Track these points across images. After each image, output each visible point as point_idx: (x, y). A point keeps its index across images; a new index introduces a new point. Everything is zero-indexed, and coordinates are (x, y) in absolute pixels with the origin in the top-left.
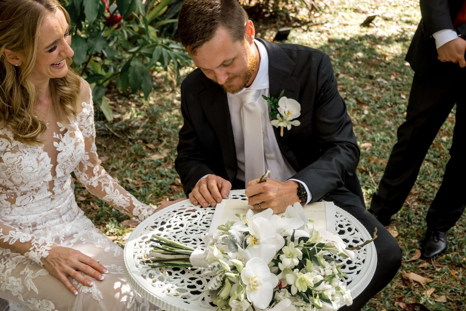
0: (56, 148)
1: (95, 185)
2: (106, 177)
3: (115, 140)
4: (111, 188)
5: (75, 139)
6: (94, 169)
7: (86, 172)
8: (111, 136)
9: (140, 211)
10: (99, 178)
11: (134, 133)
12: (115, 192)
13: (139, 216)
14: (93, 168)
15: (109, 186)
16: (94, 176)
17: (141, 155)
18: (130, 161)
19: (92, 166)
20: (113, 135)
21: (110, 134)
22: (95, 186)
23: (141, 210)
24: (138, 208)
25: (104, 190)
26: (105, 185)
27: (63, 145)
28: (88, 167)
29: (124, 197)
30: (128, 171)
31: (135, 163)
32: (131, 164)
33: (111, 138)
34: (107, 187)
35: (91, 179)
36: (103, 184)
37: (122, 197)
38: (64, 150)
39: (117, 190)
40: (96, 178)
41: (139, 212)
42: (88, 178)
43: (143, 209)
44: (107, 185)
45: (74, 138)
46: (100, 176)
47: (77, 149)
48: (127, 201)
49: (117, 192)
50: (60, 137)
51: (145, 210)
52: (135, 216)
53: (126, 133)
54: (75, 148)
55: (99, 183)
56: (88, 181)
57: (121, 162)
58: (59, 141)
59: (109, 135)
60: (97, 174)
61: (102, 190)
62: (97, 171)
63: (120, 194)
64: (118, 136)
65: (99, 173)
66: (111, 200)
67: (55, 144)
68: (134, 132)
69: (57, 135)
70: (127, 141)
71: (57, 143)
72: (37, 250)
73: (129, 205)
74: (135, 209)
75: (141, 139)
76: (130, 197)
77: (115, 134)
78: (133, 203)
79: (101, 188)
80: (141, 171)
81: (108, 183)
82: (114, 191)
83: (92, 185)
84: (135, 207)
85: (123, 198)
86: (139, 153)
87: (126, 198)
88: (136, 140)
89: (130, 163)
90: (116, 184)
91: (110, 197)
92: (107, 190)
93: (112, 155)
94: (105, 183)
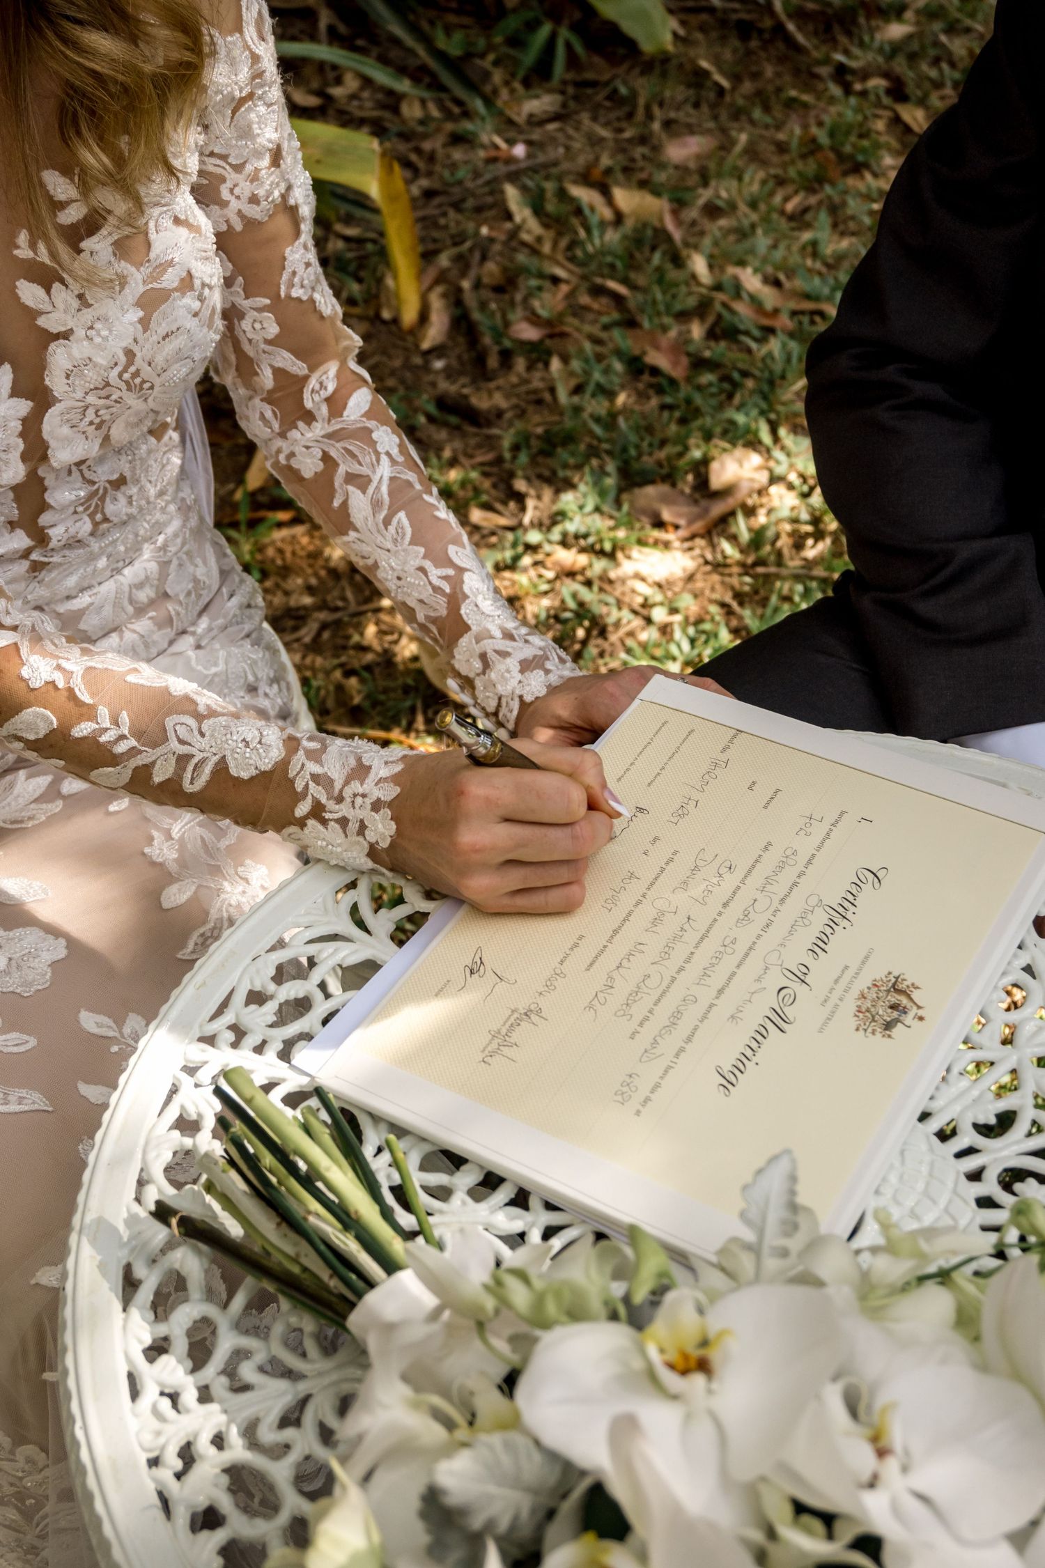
0: (33, 314)
1: (309, 466)
2: (365, 435)
3: (781, 60)
4: (376, 505)
5: (146, 270)
6: (313, 383)
7: (269, 399)
8: (767, 36)
9: (483, 657)
10: (329, 436)
11: (866, 38)
12: (392, 529)
13: (479, 683)
14: (306, 378)
15: (371, 490)
16: (309, 417)
17: (851, 157)
18: (793, 181)
19: (299, 368)
20: (779, 28)
21: (768, 23)
22: (308, 474)
23: (492, 656)
24: (478, 639)
25: (345, 504)
26: (351, 478)
27: (75, 303)
28: (279, 373)
29: (428, 565)
30: (766, 233)
31: (811, 190)
32: (796, 192)
33: (766, 44)
34: (358, 492)
35: (294, 434)
36: (342, 470)
37: (418, 562)
38: (80, 333)
39: (402, 515)
40: (319, 429)
41: (478, 665)
42: (276, 426)
43: (504, 654)
44: (361, 482)
45: (138, 265)
46: (336, 426)
47: (160, 326)
48: (436, 589)
49: (400, 526)
50: (53, 255)
51: (513, 664)
52: (457, 675)
53: (837, 29)
54: (145, 323)
55: (326, 458)
56: (279, 443)
57: (754, 180)
58: (47, 278)
59: (761, 31)
60: (324, 409)
61: (336, 503)
62: (324, 394)
63: (413, 542)
64: (800, 38)
65: (336, 404)
66: (370, 562)
67: (29, 293)
68: (872, 31)
69: (42, 247)
70: (824, 71)
71: (39, 291)
72: (335, 811)
73: (443, 612)
74: (464, 641)
75: (886, 75)
76: (461, 570)
77: (791, 27)
78: (464, 610)
79: (332, 492)
80: (814, 244)
81: (364, 470)
82: (387, 522)
83: (294, 463)
84: (467, 628)
85: (422, 570)
86: (848, 149)
87: (435, 573)
88: (865, 75)
89: (790, 189)
90: (409, 484)
91: (365, 549)
92: (359, 504)
93: (734, 133)
94: (355, 468)
